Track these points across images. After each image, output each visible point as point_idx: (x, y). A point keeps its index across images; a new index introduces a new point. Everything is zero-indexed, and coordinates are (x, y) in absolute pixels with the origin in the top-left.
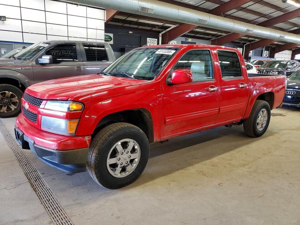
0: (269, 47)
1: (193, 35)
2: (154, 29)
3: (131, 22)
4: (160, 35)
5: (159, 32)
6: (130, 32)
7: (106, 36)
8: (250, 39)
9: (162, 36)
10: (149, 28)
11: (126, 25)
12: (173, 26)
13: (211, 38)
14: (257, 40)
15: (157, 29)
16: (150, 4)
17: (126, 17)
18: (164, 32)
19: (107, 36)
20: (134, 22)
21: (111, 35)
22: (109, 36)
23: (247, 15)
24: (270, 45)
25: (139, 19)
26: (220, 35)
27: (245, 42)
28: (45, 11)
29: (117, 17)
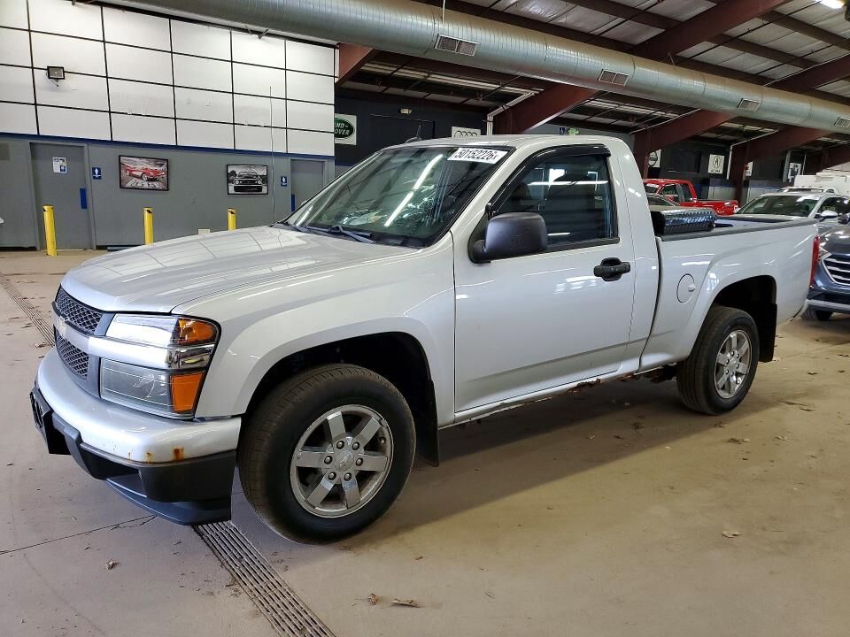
0: (803, 152)
1: (582, 117)
2: (472, 101)
3: (406, 83)
4: (490, 118)
5: (487, 110)
6: (406, 111)
7: (336, 121)
8: (748, 127)
9: (494, 122)
10: (458, 99)
11: (393, 90)
12: (527, 94)
13: (635, 128)
14: (769, 131)
15: (481, 102)
16: (465, 28)
17: (395, 69)
18: (500, 110)
19: (341, 121)
20: (415, 80)
21: (352, 120)
22: (346, 123)
23: (741, 57)
24: (807, 144)
25: (430, 74)
26: (661, 119)
27: (731, 138)
28: (171, 52)
29: (368, 67)
